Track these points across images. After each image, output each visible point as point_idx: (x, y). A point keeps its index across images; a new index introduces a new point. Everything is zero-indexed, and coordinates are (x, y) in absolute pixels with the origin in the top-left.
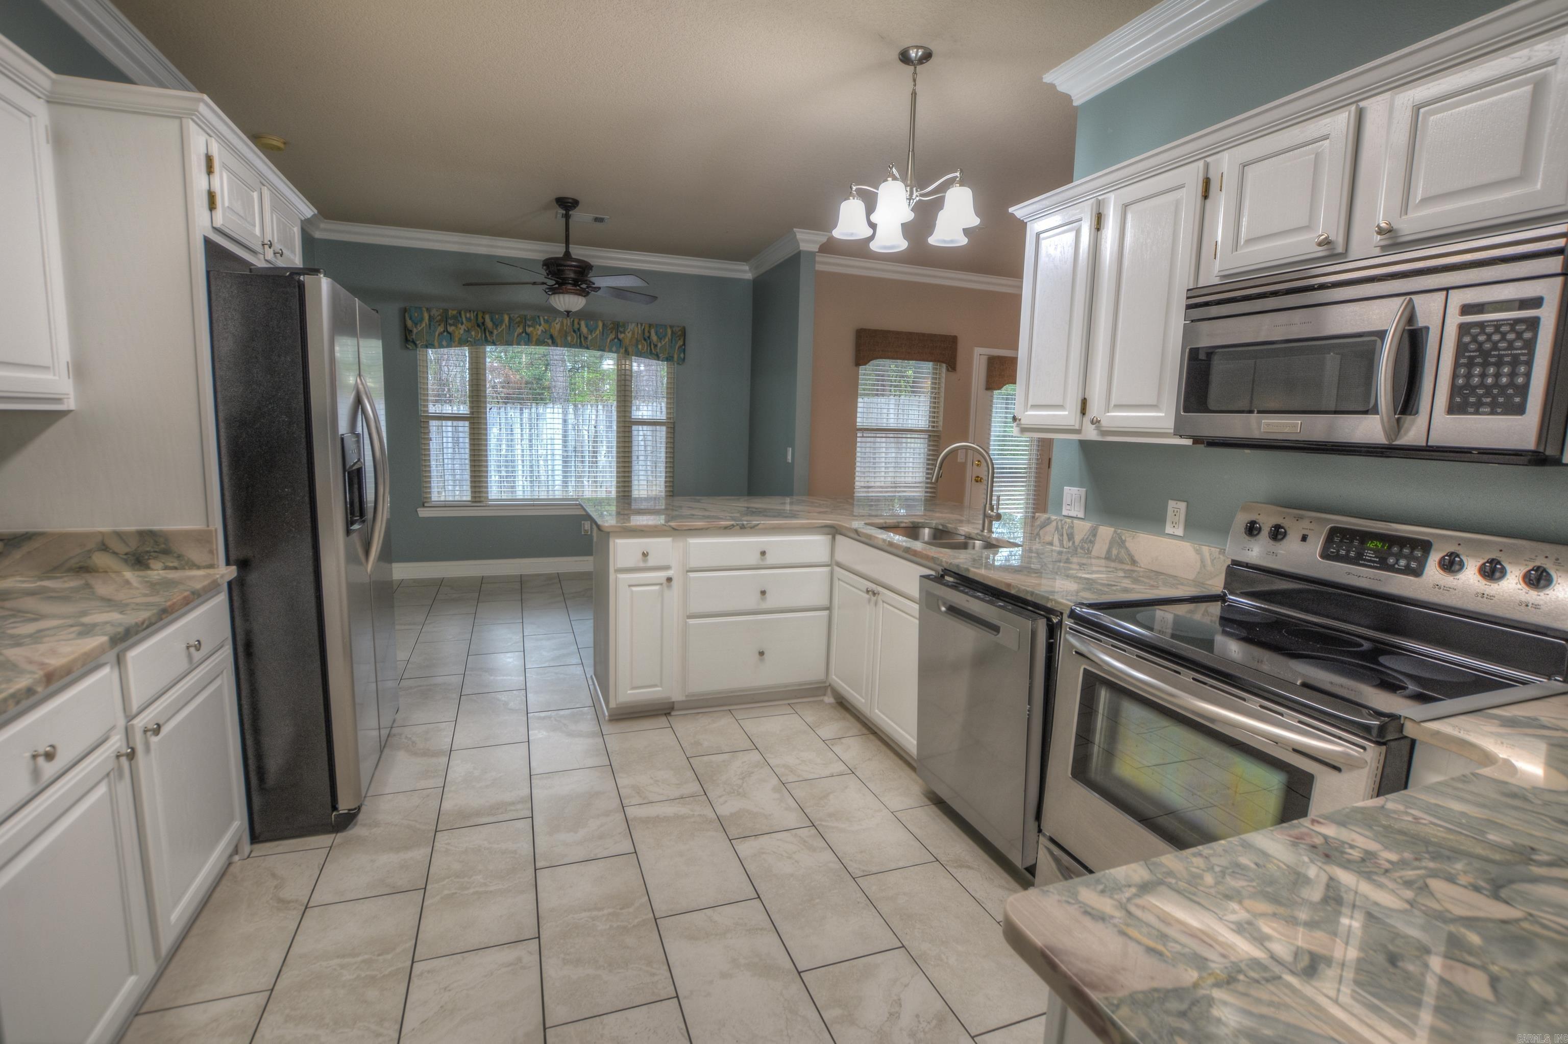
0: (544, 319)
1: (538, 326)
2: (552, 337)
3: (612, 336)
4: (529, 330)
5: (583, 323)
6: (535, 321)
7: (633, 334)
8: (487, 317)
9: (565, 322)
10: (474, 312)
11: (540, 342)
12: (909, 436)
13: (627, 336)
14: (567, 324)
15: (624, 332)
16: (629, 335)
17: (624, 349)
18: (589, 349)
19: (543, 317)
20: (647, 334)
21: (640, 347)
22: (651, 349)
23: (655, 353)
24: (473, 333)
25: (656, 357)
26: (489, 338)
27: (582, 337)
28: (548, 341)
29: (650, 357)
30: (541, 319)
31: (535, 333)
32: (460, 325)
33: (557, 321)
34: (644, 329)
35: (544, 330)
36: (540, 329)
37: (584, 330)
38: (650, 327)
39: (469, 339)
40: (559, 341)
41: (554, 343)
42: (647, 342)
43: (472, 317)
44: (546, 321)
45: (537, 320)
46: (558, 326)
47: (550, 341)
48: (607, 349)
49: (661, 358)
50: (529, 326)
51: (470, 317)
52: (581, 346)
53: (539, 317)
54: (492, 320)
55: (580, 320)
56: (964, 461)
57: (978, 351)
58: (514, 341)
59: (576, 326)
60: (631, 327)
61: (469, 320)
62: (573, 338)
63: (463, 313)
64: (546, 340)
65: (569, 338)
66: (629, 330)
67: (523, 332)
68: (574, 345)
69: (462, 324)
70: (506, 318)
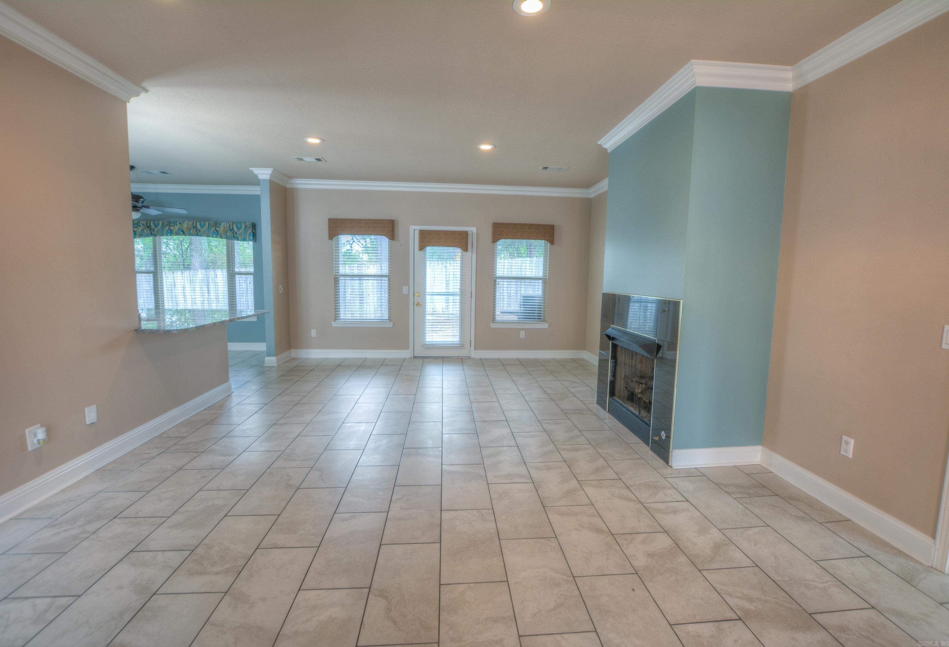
0: (179, 222)
1: (176, 226)
2: (183, 231)
3: (213, 229)
4: (171, 228)
5: (198, 224)
6: (175, 223)
7: (224, 227)
8: (152, 223)
9: (189, 223)
10: (146, 220)
11: (177, 234)
12: (370, 279)
13: (221, 229)
14: (190, 224)
15: (219, 227)
16: (222, 228)
17: (220, 236)
18: (202, 236)
19: (179, 221)
20: (231, 227)
21: (228, 234)
22: (234, 235)
23: (236, 237)
24: (145, 231)
25: (236, 239)
26: (153, 233)
27: (198, 230)
28: (181, 233)
29: (234, 239)
30: (178, 222)
31: (175, 229)
32: (139, 227)
33: (185, 223)
34: (230, 225)
35: (179, 228)
36: (177, 227)
37: (199, 227)
38: (233, 223)
39: (144, 234)
40: (186, 233)
41: (184, 234)
42: (232, 232)
43: (145, 223)
44: (180, 223)
45: (176, 223)
46: (186, 226)
47: (182, 233)
48: (211, 236)
49: (240, 240)
50: (172, 226)
51: (144, 223)
52: (198, 235)
53: (176, 221)
54: (154, 224)
55: (197, 222)
56: (407, 293)
57: (412, 228)
58: (165, 234)
59: (195, 225)
60: (223, 224)
61: (143, 224)
62: (193, 231)
63: (140, 222)
64: (180, 233)
65: (191, 231)
66: (222, 226)
67: (169, 229)
68: (194, 234)
69: (140, 226)
70: (161, 223)
